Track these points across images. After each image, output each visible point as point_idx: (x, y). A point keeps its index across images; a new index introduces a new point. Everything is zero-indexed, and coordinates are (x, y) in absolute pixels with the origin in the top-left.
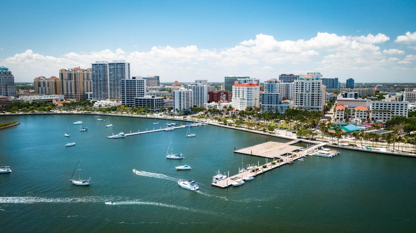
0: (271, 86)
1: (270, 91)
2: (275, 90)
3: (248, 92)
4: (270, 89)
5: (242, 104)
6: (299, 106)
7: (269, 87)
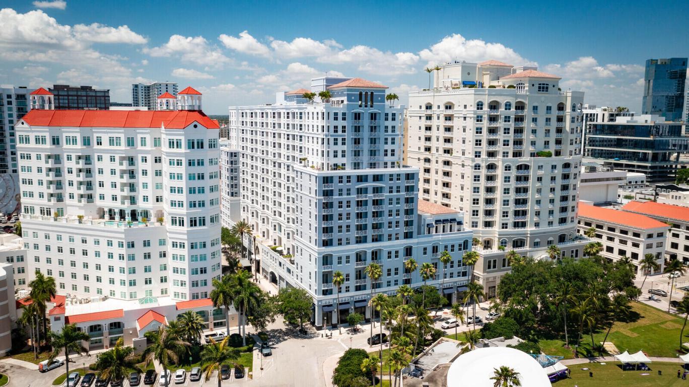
0: (366, 122)
1: (365, 158)
2: (389, 147)
3: (197, 170)
4: (365, 146)
5: (139, 250)
6: (510, 229)
7: (357, 129)
